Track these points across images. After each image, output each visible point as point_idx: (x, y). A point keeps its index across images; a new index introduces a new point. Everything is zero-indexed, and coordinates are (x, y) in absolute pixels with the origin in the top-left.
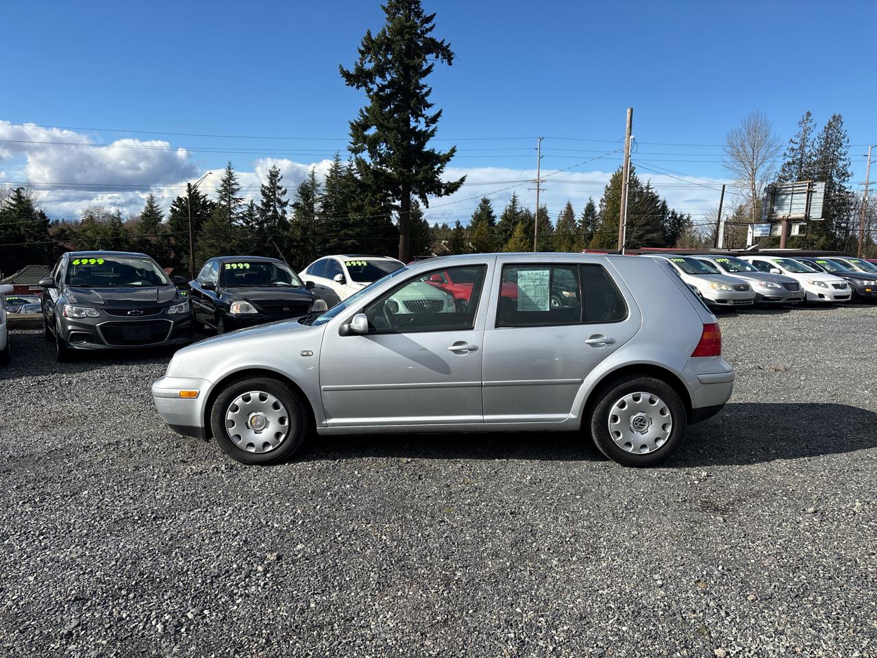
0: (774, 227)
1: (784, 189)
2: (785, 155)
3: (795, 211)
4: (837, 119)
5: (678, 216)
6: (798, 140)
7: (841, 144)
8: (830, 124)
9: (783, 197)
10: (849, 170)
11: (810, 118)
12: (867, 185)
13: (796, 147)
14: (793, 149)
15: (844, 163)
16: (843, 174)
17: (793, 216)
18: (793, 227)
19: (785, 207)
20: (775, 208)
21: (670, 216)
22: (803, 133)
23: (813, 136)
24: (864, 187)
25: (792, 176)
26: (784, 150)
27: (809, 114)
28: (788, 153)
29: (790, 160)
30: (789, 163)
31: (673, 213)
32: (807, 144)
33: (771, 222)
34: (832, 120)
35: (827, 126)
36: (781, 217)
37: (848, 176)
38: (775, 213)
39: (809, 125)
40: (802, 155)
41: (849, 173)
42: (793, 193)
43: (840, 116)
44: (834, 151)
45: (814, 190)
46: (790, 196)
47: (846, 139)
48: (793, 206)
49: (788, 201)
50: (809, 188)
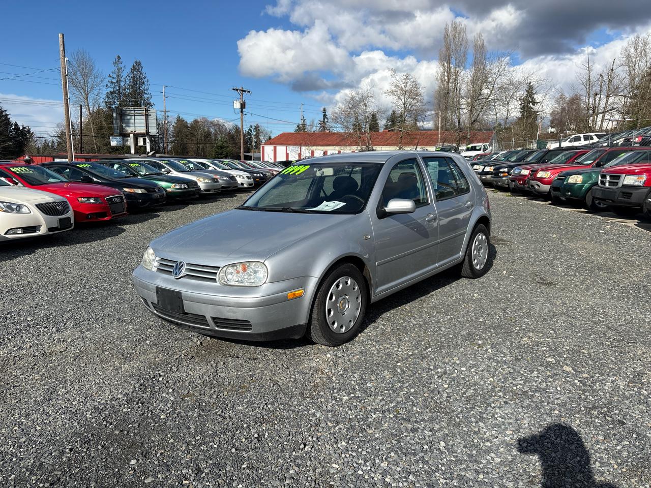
0: (125, 139)
1: (128, 112)
2: (107, 86)
3: (139, 128)
4: (138, 64)
5: (21, 128)
6: (114, 76)
7: (144, 83)
8: (134, 67)
9: (129, 117)
10: (152, 101)
11: (121, 60)
12: (165, 112)
13: (114, 81)
14: (112, 82)
15: (148, 96)
16: (148, 104)
17: (137, 132)
18: (139, 139)
19: (131, 125)
20: (124, 125)
21: (13, 127)
22: (117, 71)
23: (124, 74)
24: (163, 114)
25: (115, 102)
26: (105, 82)
27: (119, 58)
28: (109, 85)
29: (112, 90)
30: (111, 92)
31: (16, 125)
32: (121, 79)
33: (123, 136)
34: (135, 65)
35: (132, 68)
36: (130, 131)
37: (152, 106)
38: (124, 129)
39: (120, 66)
40: (119, 87)
41: (152, 103)
42: (135, 115)
43: (140, 62)
44: (140, 87)
45: (150, 114)
46: (133, 117)
47: (146, 79)
48: (136, 125)
49: (132, 121)
50: (146, 112)
